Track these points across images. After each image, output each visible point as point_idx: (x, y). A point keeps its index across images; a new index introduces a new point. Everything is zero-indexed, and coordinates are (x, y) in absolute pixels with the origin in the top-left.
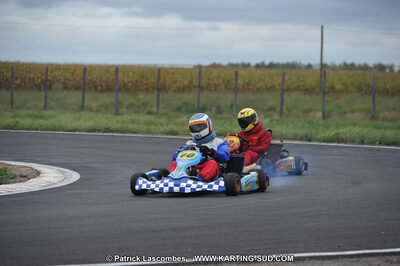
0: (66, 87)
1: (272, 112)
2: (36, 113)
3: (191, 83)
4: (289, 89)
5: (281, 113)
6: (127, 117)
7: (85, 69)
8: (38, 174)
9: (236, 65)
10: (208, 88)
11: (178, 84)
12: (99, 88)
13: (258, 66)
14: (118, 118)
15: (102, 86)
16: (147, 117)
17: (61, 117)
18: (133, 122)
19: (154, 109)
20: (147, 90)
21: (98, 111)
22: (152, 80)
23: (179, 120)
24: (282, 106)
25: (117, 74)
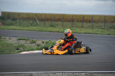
0: (78, 21)
6: (95, 30)
11: (111, 20)
14: (93, 30)
15: (88, 21)
16: (101, 30)
17: (76, 29)
18: (97, 31)
19: (103, 27)
20: (101, 22)
21: (87, 28)
23: (111, 31)
25: (93, 17)
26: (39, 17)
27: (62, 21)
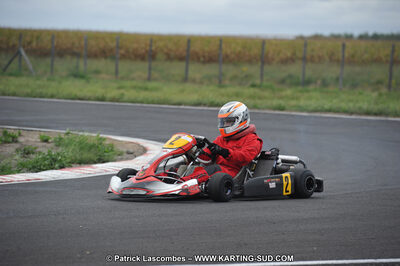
0: (169, 58)
1: (379, 86)
2: (140, 84)
3: (294, 54)
5: (389, 87)
6: (231, 90)
7: (190, 40)
8: (144, 151)
9: (339, 36)
10: (312, 60)
11: (281, 55)
12: (202, 59)
13: (361, 37)
14: (223, 91)
15: (204, 57)
16: (252, 91)
17: (166, 89)
19: (258, 81)
20: (250, 62)
21: (201, 83)
22: (256, 51)
23: (284, 93)
24: (390, 79)
25: (220, 45)
26: (30, 43)
27: (113, 58)
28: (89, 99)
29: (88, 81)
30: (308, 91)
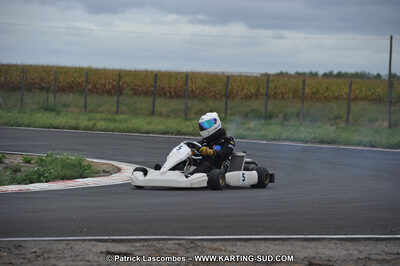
0: (136, 93)
1: (338, 121)
2: (109, 117)
3: (258, 90)
4: (356, 99)
5: (347, 122)
7: (157, 76)
8: (119, 170)
9: (304, 74)
10: (275, 96)
11: (245, 91)
12: (168, 94)
13: (325, 75)
15: (171, 92)
17: (133, 120)
19: (223, 115)
20: (215, 97)
21: (168, 116)
22: (220, 87)
23: (247, 126)
24: (348, 114)
25: (186, 81)
27: (82, 92)
28: (63, 128)
29: (58, 114)
30: (270, 124)
